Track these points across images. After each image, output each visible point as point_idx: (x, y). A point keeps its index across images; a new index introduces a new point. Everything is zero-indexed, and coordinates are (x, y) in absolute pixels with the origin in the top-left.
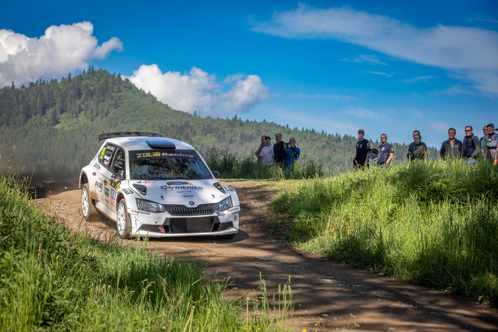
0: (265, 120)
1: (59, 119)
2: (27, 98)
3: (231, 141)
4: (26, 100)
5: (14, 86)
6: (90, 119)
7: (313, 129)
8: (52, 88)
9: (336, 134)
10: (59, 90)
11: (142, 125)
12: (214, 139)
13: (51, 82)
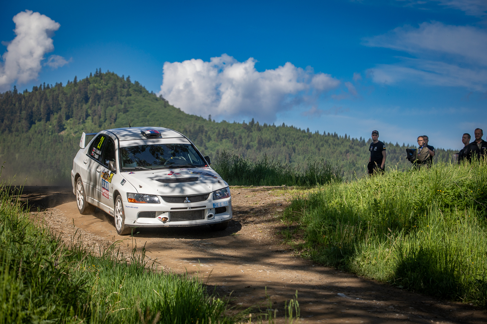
0: (284, 124)
1: (64, 125)
2: (30, 104)
3: (248, 147)
4: (29, 105)
5: (17, 90)
6: (98, 124)
7: (335, 133)
8: (56, 92)
9: (360, 138)
10: (65, 94)
12: (230, 145)
13: (56, 86)
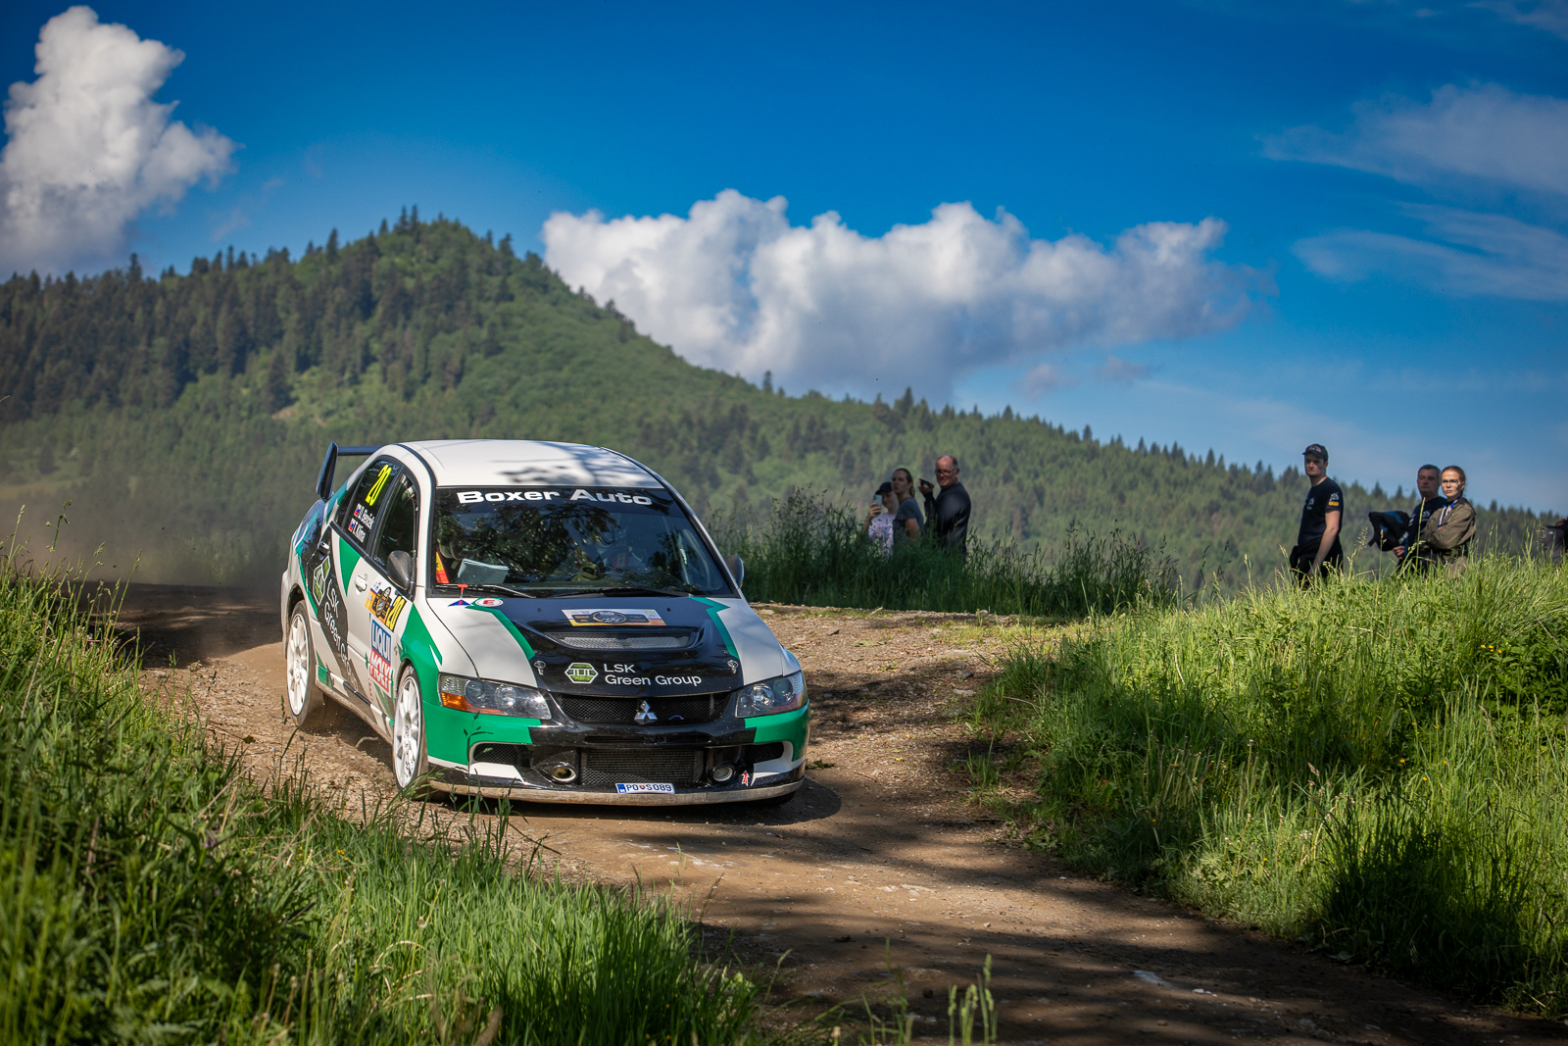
0: (1008, 410)
1: (291, 388)
2: (181, 315)
4: (177, 319)
5: (139, 269)
6: (400, 390)
7: (1175, 446)
8: (269, 280)
9: (1256, 463)
10: (297, 287)
11: (582, 418)
12: (830, 472)
13: (268, 259)
